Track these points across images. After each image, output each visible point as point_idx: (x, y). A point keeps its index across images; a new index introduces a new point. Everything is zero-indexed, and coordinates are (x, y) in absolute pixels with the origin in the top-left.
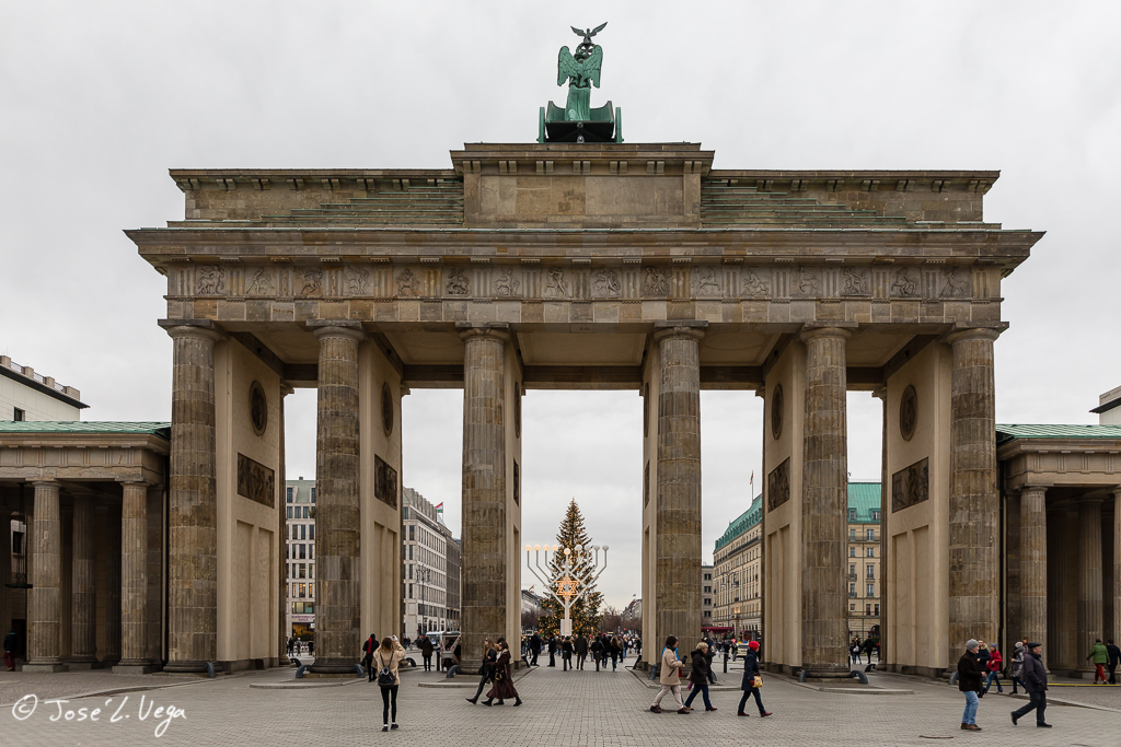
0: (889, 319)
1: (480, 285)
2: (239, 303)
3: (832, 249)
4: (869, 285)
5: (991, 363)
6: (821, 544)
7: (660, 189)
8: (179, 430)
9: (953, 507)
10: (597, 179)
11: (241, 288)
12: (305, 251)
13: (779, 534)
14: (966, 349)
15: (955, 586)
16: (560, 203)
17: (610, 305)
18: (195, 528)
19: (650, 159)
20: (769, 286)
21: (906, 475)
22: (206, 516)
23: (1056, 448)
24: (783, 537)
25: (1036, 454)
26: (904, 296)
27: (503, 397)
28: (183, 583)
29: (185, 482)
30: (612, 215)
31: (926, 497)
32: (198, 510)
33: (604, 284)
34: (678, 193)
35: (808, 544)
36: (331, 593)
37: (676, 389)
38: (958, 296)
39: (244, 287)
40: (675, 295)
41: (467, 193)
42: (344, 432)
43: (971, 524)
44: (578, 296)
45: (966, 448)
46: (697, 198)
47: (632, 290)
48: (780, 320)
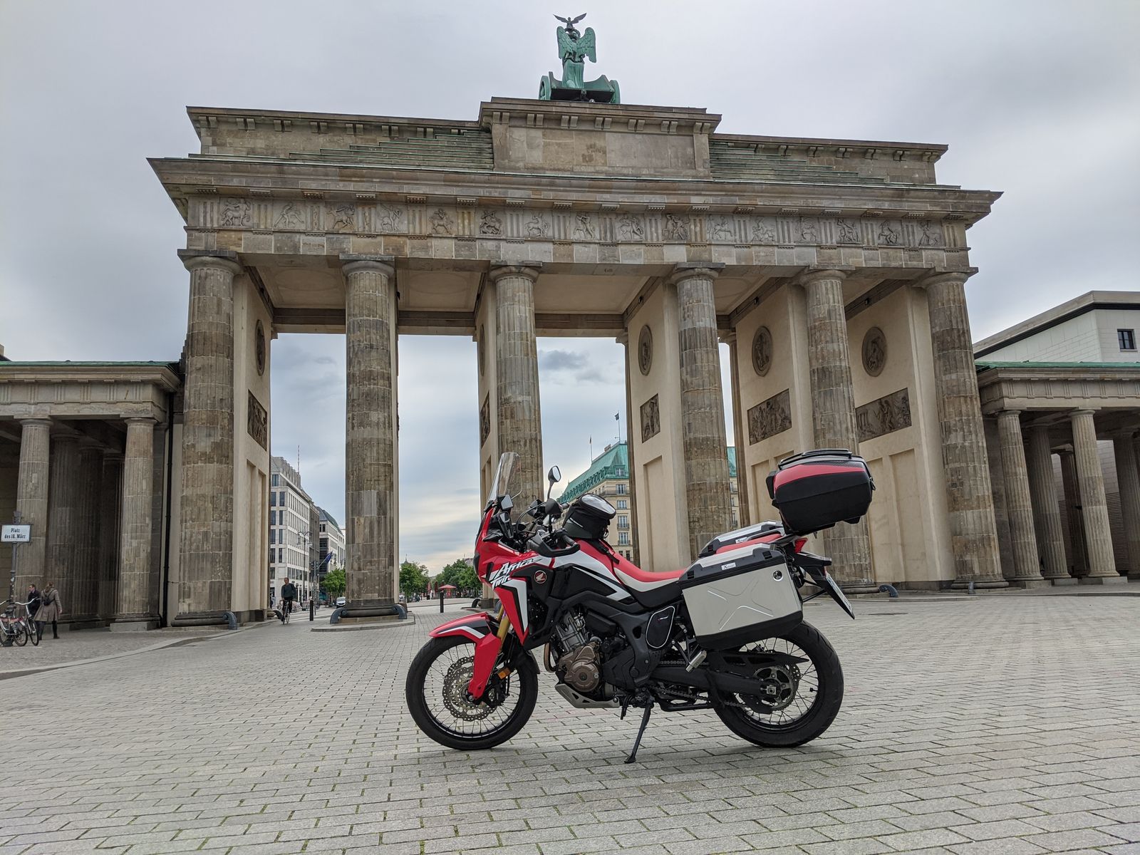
0: (879, 264)
1: (514, 226)
2: (266, 236)
3: (830, 202)
4: (860, 235)
5: (963, 302)
7: (673, 146)
8: (196, 363)
9: (947, 429)
10: (616, 135)
12: (341, 186)
14: (944, 290)
15: (956, 501)
16: (583, 155)
17: (635, 248)
18: (214, 466)
19: (665, 120)
20: (775, 234)
22: (224, 453)
23: (1026, 376)
25: (1011, 381)
26: (889, 244)
28: (199, 526)
29: (204, 416)
30: (633, 168)
32: (217, 446)
33: (629, 229)
34: (689, 150)
36: (367, 530)
37: (701, 324)
38: (933, 245)
39: (272, 220)
40: (693, 240)
41: (496, 142)
43: (967, 444)
44: (605, 238)
45: (954, 376)
46: (707, 156)
47: (655, 235)
48: (787, 264)
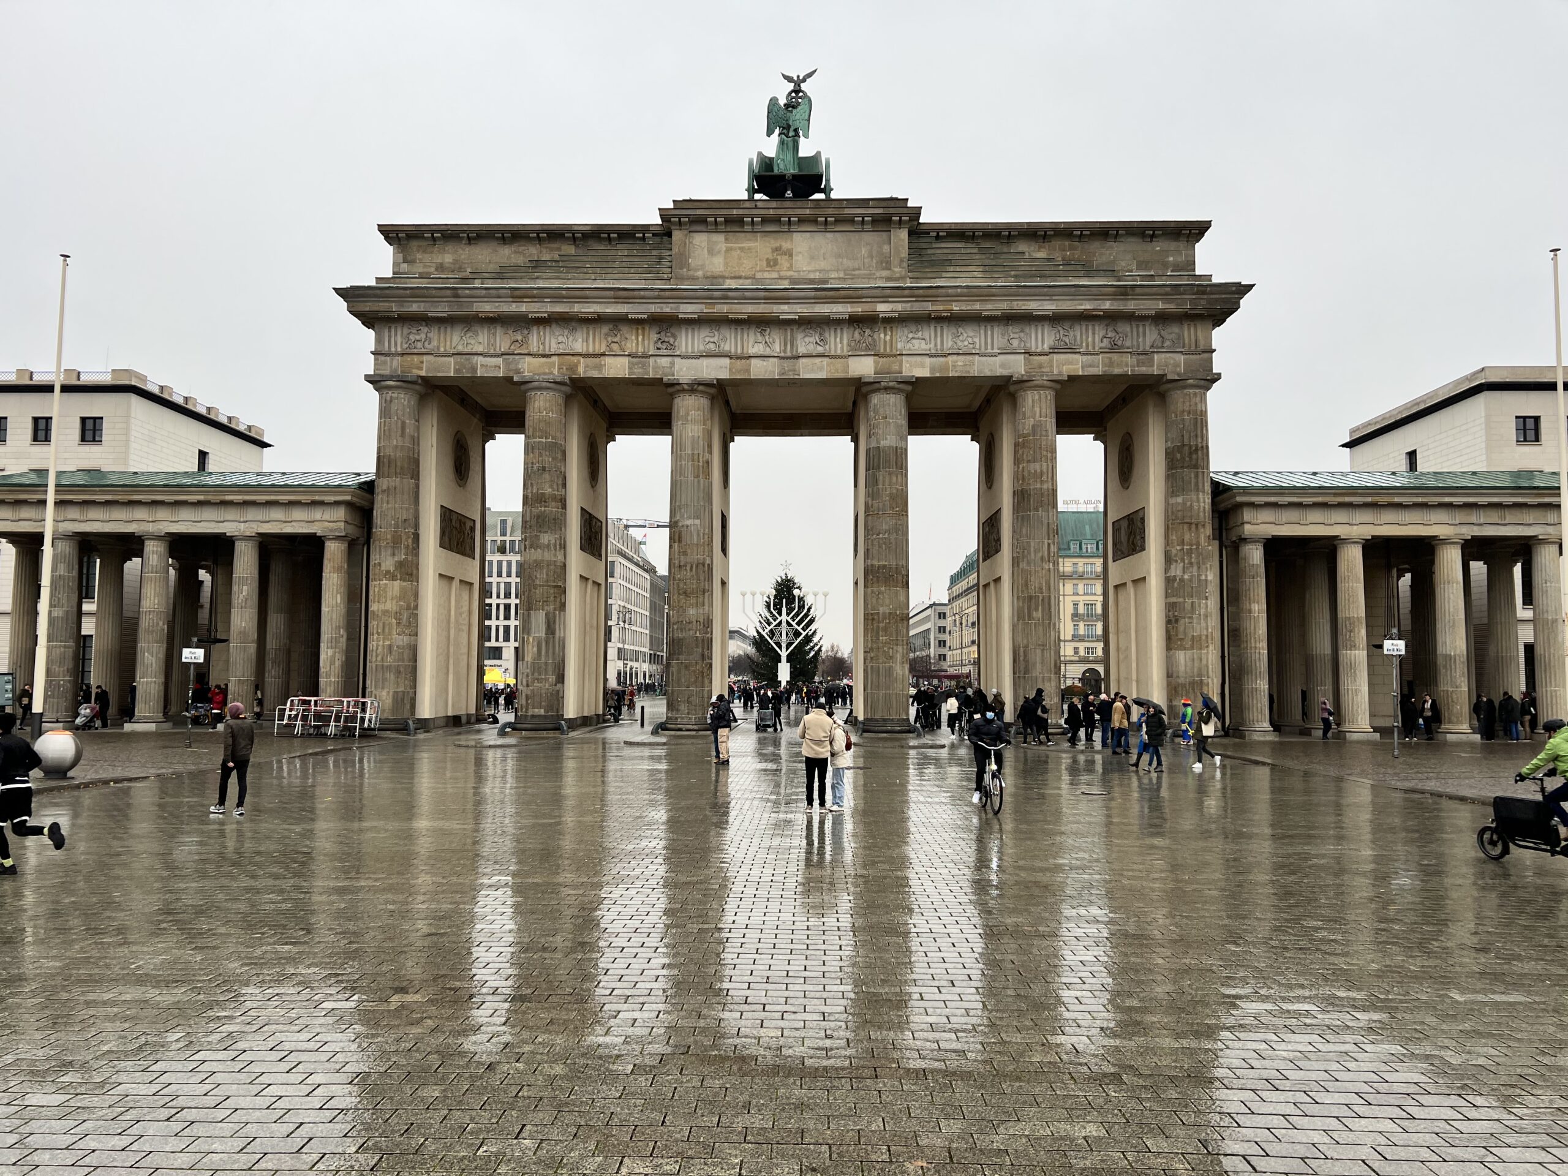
0: (1098, 371)
1: (689, 341)
2: (446, 359)
3: (1039, 303)
4: (1078, 338)
5: (1204, 413)
6: (1030, 598)
7: (868, 244)
8: (382, 484)
9: (1168, 560)
10: (804, 235)
11: (448, 343)
12: (514, 308)
13: (992, 585)
14: (1179, 400)
15: (1172, 641)
16: (767, 259)
17: (818, 360)
18: (397, 583)
19: (858, 215)
20: (977, 340)
21: (1125, 524)
22: (409, 571)
23: (1273, 499)
24: (996, 588)
25: (1252, 505)
26: (1114, 348)
27: (710, 452)
28: (384, 639)
29: (389, 537)
30: (820, 271)
31: (1143, 549)
32: (400, 565)
33: (812, 339)
34: (886, 248)
35: (1018, 598)
36: (535, 649)
37: (883, 443)
38: (1168, 347)
39: (451, 342)
40: (882, 350)
41: (675, 250)
42: (551, 486)
43: (1186, 577)
44: (785, 351)
45: (1180, 500)
46: (904, 252)
47: (839, 346)
48: (989, 374)
